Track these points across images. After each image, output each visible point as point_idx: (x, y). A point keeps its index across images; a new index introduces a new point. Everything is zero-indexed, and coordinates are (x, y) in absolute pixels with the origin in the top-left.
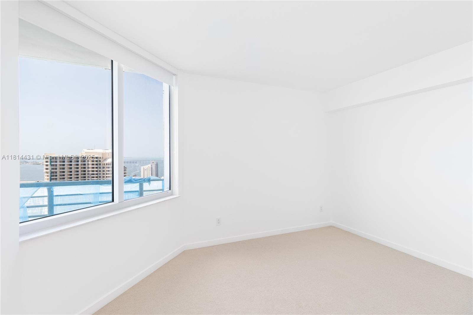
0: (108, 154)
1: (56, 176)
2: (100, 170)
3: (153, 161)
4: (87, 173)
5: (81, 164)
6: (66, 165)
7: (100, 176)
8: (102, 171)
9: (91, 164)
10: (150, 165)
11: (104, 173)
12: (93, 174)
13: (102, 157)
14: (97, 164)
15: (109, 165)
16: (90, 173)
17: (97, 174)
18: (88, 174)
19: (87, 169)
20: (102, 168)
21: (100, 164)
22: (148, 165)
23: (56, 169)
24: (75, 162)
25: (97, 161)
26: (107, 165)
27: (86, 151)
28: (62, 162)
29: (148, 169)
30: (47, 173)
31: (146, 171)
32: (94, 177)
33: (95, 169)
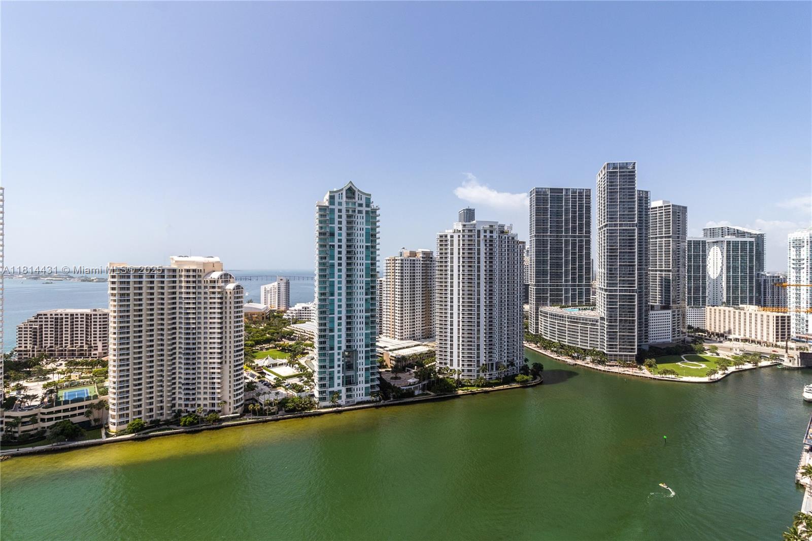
0: (213, 265)
1: (128, 300)
2: (199, 290)
3: (281, 278)
4: (177, 295)
5: (169, 281)
6: (144, 283)
7: (199, 301)
8: (203, 293)
9: (185, 281)
10: (276, 284)
11: (206, 296)
12: (189, 298)
13: (203, 270)
14: (194, 282)
15: (215, 283)
16: (184, 296)
17: (194, 298)
18: (180, 298)
19: (178, 290)
20: (203, 287)
21: (200, 282)
22: (273, 284)
23: (128, 289)
25: (194, 276)
26: (210, 283)
27: (176, 258)
28: (137, 278)
29: (272, 291)
30: (114, 295)
31: (269, 295)
32: (189, 303)
33: (191, 290)
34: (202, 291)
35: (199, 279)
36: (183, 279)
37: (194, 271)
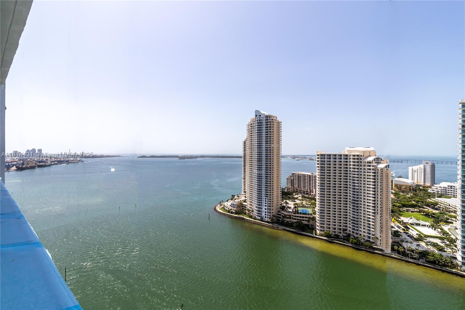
0: (370, 152)
1: (324, 170)
2: (361, 167)
3: (427, 162)
4: (348, 169)
5: (344, 161)
6: (331, 162)
7: (361, 173)
8: (363, 169)
9: (352, 161)
10: (422, 166)
11: (364, 171)
12: (355, 171)
13: (363, 156)
14: (358, 162)
15: (370, 163)
16: (352, 170)
17: (358, 172)
18: (350, 171)
19: (348, 166)
20: (363, 166)
21: (361, 162)
22: (419, 166)
23: (324, 164)
24: (339, 159)
25: (358, 159)
26: (368, 163)
27: (348, 149)
28: (328, 159)
29: (419, 170)
30: (318, 167)
31: (416, 174)
32: (355, 174)
33: (356, 167)
34: (363, 168)
35: (361, 161)
36: (351, 160)
37: (358, 156)
